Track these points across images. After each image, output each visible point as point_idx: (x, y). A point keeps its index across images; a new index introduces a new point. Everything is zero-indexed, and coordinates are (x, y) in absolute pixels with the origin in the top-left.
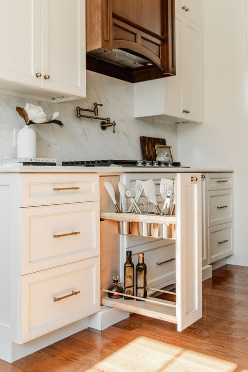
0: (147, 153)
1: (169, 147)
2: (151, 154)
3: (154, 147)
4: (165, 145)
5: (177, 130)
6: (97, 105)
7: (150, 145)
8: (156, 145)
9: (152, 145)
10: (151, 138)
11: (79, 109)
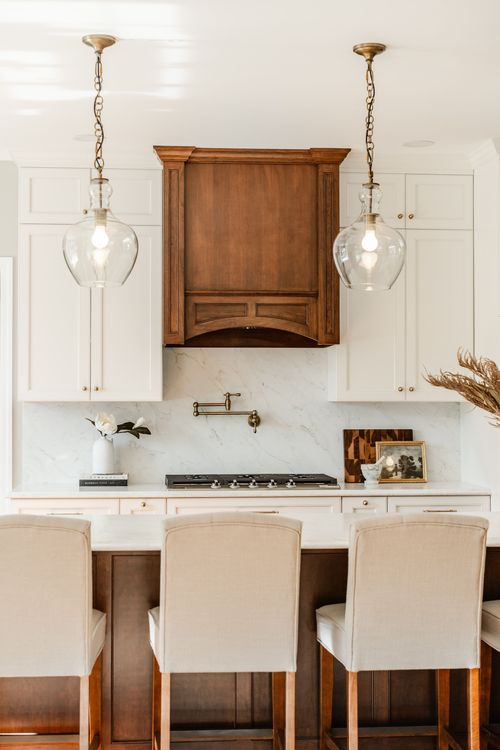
0: (351, 456)
1: (420, 444)
2: (362, 456)
3: (374, 445)
4: (412, 440)
5: (459, 410)
6: (229, 395)
7: (362, 443)
8: (377, 443)
9: (368, 442)
10: (369, 431)
11: (197, 405)
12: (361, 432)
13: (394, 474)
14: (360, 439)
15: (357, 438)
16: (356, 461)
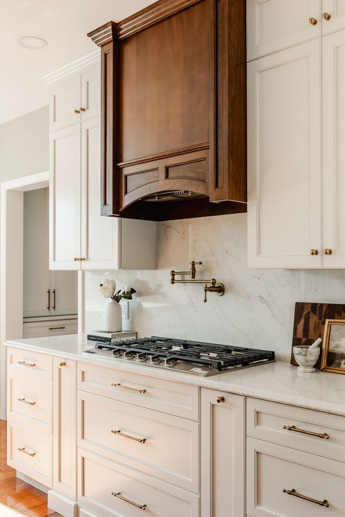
0: (300, 334)
2: (311, 335)
6: (194, 264)
7: (314, 319)
8: (327, 321)
9: (320, 319)
10: (322, 305)
11: (173, 274)
12: (314, 306)
13: (343, 362)
14: (311, 315)
15: (309, 313)
16: (304, 340)
